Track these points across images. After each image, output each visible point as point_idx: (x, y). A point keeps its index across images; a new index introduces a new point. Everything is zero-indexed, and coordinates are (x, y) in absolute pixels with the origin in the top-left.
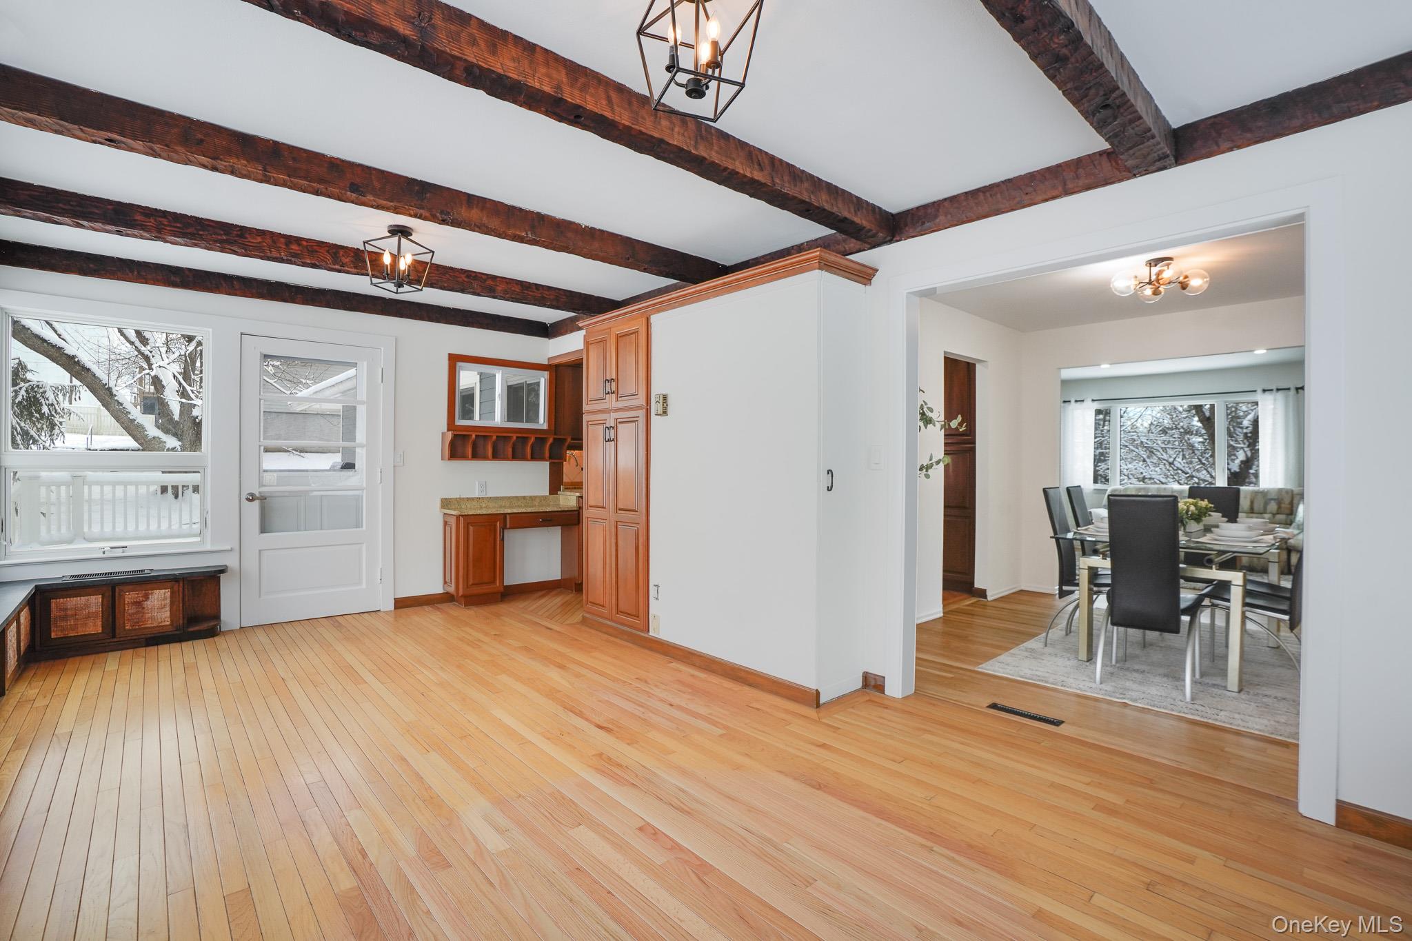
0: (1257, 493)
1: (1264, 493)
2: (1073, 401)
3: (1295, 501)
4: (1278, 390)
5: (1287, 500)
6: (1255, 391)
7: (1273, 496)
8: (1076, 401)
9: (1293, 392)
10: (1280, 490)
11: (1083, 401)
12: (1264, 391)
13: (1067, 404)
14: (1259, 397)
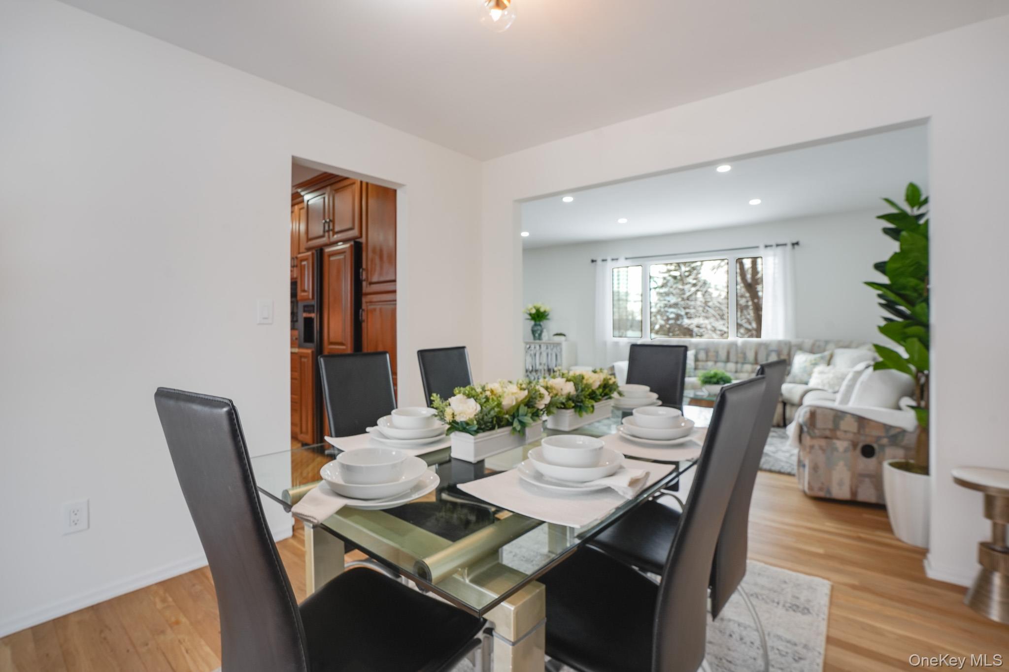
0: (760, 345)
1: (766, 345)
2: (609, 259)
3: (792, 352)
4: (778, 245)
5: (785, 352)
6: (757, 247)
7: (774, 347)
8: (613, 260)
9: (789, 247)
10: (780, 343)
11: (617, 259)
12: (766, 246)
13: (605, 262)
14: (761, 252)
